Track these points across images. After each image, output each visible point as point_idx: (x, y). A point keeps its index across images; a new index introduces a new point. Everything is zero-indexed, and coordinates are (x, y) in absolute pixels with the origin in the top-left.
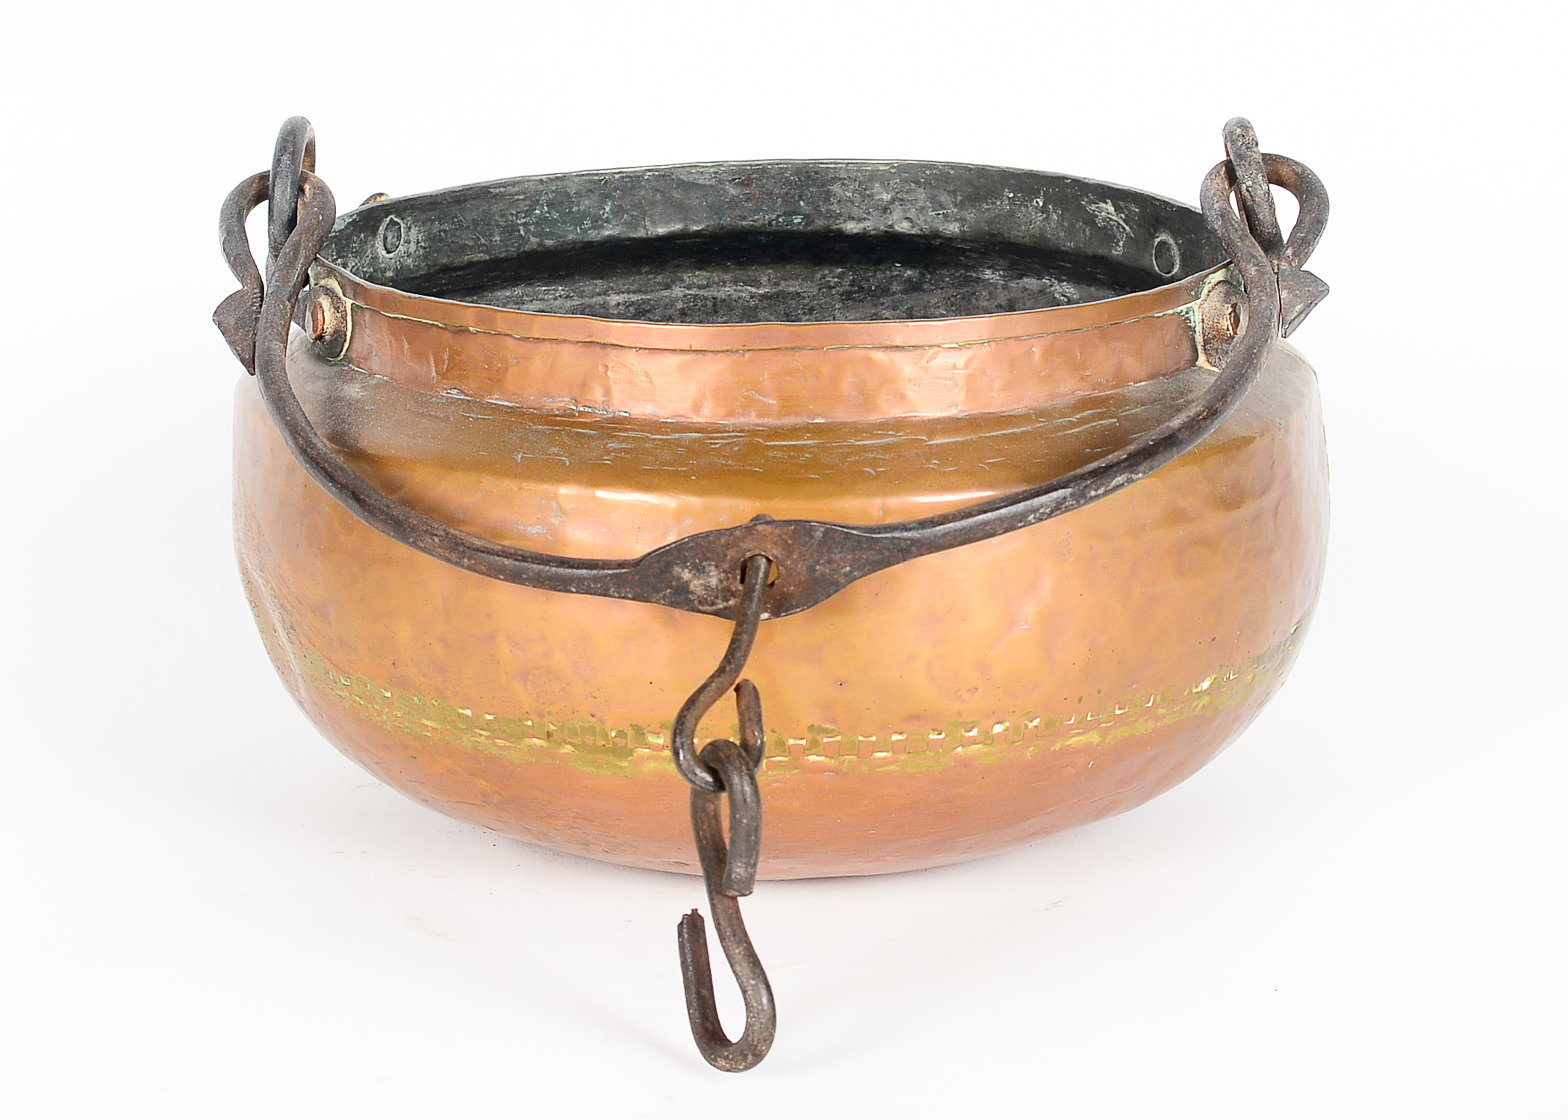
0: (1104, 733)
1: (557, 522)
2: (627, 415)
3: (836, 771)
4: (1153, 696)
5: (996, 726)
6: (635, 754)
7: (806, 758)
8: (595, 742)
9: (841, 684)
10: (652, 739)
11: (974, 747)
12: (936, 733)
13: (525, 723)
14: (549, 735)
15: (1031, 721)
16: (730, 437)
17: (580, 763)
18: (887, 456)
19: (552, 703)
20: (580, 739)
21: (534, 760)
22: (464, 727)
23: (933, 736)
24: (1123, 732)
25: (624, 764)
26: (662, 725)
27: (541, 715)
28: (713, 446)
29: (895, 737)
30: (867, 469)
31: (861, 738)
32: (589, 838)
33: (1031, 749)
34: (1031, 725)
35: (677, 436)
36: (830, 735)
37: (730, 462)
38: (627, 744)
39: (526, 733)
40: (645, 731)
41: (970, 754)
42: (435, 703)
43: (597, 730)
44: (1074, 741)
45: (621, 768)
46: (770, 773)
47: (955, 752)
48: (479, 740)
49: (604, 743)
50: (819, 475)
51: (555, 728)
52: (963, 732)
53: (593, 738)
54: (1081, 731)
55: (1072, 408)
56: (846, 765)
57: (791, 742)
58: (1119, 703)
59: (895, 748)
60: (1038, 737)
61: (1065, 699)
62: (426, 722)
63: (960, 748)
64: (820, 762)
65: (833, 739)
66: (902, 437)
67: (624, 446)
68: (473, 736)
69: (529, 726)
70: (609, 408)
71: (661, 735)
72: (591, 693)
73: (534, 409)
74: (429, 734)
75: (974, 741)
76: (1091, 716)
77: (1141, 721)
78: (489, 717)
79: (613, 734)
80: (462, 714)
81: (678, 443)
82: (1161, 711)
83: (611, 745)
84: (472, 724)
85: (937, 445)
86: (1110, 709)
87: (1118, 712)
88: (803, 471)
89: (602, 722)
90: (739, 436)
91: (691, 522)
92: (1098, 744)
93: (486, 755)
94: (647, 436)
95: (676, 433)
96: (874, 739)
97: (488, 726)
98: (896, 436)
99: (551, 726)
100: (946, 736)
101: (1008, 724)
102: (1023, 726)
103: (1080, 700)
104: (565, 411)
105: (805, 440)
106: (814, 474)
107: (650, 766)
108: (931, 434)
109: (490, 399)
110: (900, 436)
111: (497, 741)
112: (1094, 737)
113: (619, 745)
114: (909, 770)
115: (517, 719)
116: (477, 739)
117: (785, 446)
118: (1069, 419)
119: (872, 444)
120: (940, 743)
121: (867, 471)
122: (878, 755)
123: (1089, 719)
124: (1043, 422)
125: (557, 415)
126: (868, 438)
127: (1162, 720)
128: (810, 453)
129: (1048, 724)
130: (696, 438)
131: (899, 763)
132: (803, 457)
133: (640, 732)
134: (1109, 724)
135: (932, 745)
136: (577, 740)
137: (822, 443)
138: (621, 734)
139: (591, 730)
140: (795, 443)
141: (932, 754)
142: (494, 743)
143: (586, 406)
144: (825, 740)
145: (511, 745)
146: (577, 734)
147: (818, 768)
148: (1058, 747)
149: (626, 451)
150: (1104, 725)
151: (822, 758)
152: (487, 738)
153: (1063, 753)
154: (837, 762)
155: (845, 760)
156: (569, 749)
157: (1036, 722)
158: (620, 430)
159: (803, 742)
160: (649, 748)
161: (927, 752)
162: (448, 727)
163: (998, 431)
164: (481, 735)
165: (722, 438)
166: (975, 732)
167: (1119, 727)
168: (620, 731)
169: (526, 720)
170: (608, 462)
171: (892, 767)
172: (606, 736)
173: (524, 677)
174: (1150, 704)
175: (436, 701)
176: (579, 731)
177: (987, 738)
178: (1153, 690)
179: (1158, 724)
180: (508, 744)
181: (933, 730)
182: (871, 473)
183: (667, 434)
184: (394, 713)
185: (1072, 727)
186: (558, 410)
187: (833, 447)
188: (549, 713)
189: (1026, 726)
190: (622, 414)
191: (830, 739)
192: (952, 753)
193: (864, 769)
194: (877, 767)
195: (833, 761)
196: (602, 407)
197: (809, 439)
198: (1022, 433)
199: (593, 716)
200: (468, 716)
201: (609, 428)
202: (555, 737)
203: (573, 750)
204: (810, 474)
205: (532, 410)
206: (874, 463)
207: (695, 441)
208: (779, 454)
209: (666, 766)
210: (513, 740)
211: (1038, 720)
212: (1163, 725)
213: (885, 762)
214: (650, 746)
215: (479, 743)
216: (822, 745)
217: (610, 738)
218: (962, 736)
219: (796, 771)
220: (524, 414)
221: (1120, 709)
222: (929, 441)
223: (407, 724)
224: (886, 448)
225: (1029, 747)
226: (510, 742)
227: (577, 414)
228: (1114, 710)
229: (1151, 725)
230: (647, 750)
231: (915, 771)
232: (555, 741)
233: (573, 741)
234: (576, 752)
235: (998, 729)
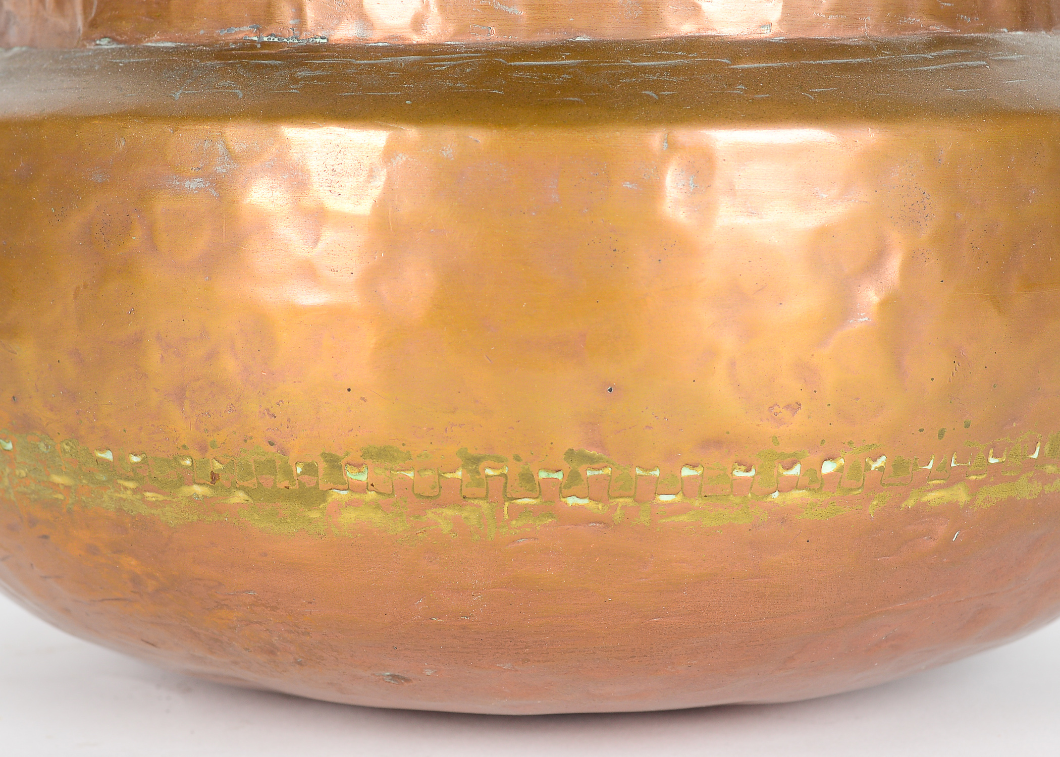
0: (975, 488)
1: (224, 171)
2: (325, 41)
3: (605, 523)
4: (1039, 443)
5: (825, 462)
6: (330, 500)
7: (563, 500)
8: (275, 483)
9: (610, 390)
10: (352, 475)
11: (797, 495)
12: (743, 468)
13: (183, 463)
14: (214, 477)
15: (875, 460)
16: (461, 58)
17: (256, 517)
18: (675, 79)
19: (217, 429)
20: (254, 480)
21: (195, 518)
22: (104, 479)
23: (739, 474)
24: (997, 493)
25: (315, 515)
26: (365, 453)
27: (203, 449)
28: (437, 69)
29: (686, 472)
30: (647, 92)
31: (639, 472)
32: (275, 640)
33: (875, 503)
34: (874, 466)
35: (390, 59)
36: (596, 466)
37: (459, 85)
38: (317, 483)
39: (186, 478)
40: (342, 463)
41: (789, 503)
42: (66, 447)
43: (278, 465)
44: (933, 497)
45: (310, 521)
46: (514, 522)
47: (769, 499)
48: (124, 496)
49: (286, 483)
50: (581, 97)
51: (221, 467)
52: (781, 469)
53: (273, 477)
54: (942, 482)
55: (925, 44)
56: (618, 511)
57: (543, 475)
58: (994, 447)
59: (686, 488)
60: (883, 485)
61: (921, 430)
62: (57, 479)
63: (777, 493)
64: (582, 507)
65: (601, 472)
66: (695, 58)
67: (317, 73)
68: (116, 491)
69: (188, 467)
70: (301, 34)
71: (364, 469)
72: (268, 410)
73: (204, 46)
74: (61, 497)
75: (795, 484)
76: (957, 461)
77: (1023, 479)
78: (135, 459)
79: (299, 470)
80: (101, 459)
81: (391, 67)
82: (1050, 469)
83: (296, 487)
84: (114, 471)
85: (743, 70)
86: (981, 454)
87: (992, 461)
88: (558, 93)
89: (284, 453)
90: (473, 57)
91: (404, 159)
92: (966, 506)
93: (134, 517)
94: (349, 62)
95: (388, 56)
96: (657, 473)
97: (134, 474)
98: (687, 58)
99: (217, 464)
100: (757, 473)
101: (842, 461)
102: (863, 467)
103: (941, 434)
104: (243, 44)
105: (563, 59)
106: (574, 97)
107: (349, 517)
108: (735, 58)
109: (148, 42)
110: (694, 57)
111: (148, 494)
112: (960, 494)
113: (307, 486)
114: (708, 523)
115: (171, 458)
116: (122, 496)
117: (536, 66)
118: (923, 55)
119: (654, 65)
120: (747, 484)
121: (648, 95)
122: (664, 498)
123: (953, 465)
124: (886, 55)
125: (233, 49)
126: (649, 59)
127: (1052, 483)
128: (569, 74)
129: (898, 466)
130: (415, 61)
131: (692, 512)
132: (559, 77)
133: (334, 463)
134: (980, 477)
135: (740, 487)
136: (251, 483)
137: (586, 63)
138: (310, 469)
139: (269, 466)
140: (549, 63)
141: (738, 500)
142: (144, 500)
143: (271, 35)
144: (589, 473)
145: (166, 498)
146: (250, 473)
147: (581, 518)
148: (910, 503)
149: (319, 78)
150: (974, 477)
151: (585, 502)
152: (135, 491)
153: (919, 513)
154: (606, 508)
155: (617, 504)
156: (240, 497)
157: (881, 462)
158: (313, 58)
159: (559, 476)
160: (348, 489)
161: (731, 497)
162: (84, 481)
163: (826, 59)
164: (126, 488)
165: (450, 60)
166: (796, 471)
167: (995, 483)
168: (309, 465)
169: (184, 458)
170: (296, 91)
171: (683, 518)
172: (288, 473)
173: (180, 394)
174: (1035, 456)
175: (67, 444)
176: (253, 468)
177: (814, 481)
178: (1039, 435)
179: (1047, 488)
180: (161, 498)
181: (740, 464)
182: (652, 97)
183: (377, 58)
184: (17, 472)
185: (930, 476)
186: (234, 43)
187: (601, 67)
188: (213, 445)
189: (868, 467)
190: (318, 40)
191: (596, 473)
192: (765, 500)
193: (644, 518)
194: (662, 517)
195: (600, 506)
196: (292, 34)
197: (568, 58)
198: (860, 64)
199: (271, 444)
200: (107, 461)
201: (300, 56)
202: (222, 480)
203: (247, 497)
204: (569, 97)
205: (201, 47)
206: (657, 86)
207: (413, 64)
208: (528, 75)
209: (372, 515)
210: (167, 490)
211: (884, 458)
212: (1052, 490)
213: (673, 510)
214: (349, 487)
215: (124, 500)
216: (585, 481)
217: (295, 475)
218: (780, 475)
219: (550, 520)
220: (190, 52)
221: (995, 456)
222: (731, 65)
223: (33, 486)
224: (674, 70)
225: (871, 499)
226: (163, 494)
227: (259, 46)
228: (988, 457)
229: (1037, 488)
230: (345, 492)
231: (714, 524)
232: (222, 487)
233: (246, 484)
234: (251, 500)
235: (828, 468)
